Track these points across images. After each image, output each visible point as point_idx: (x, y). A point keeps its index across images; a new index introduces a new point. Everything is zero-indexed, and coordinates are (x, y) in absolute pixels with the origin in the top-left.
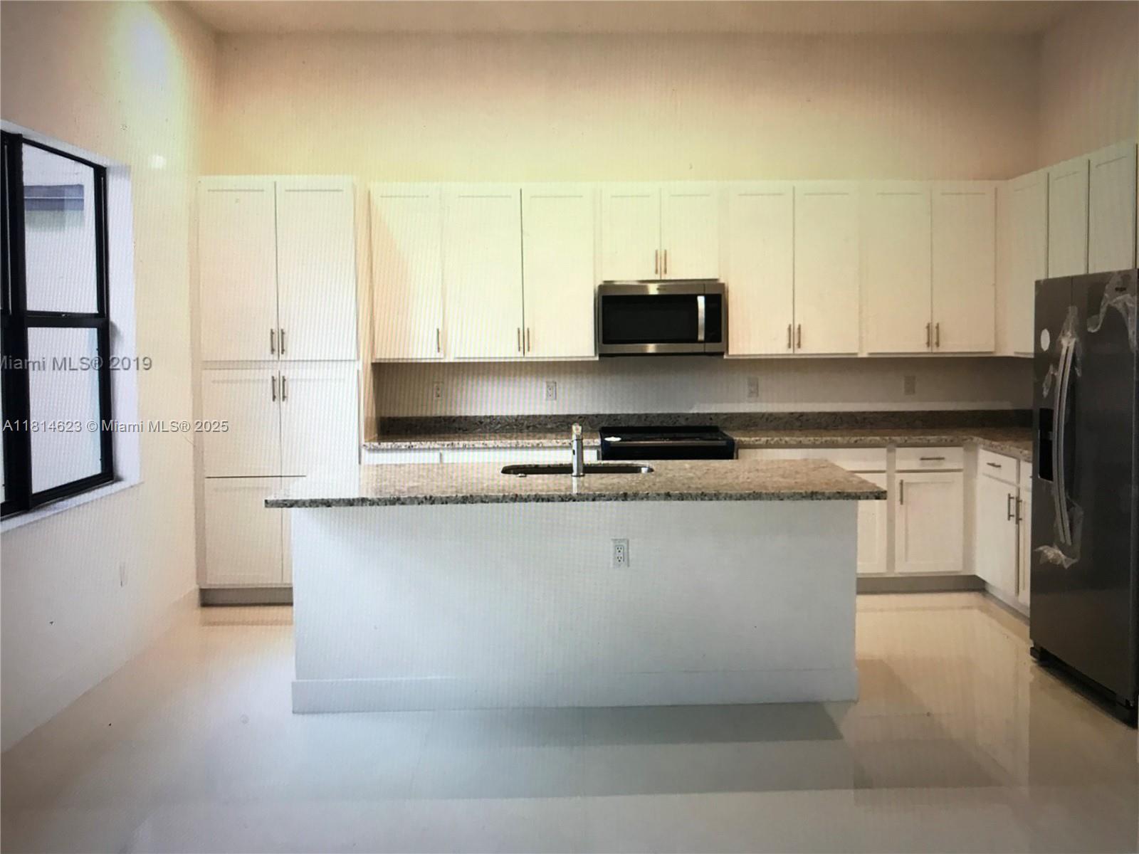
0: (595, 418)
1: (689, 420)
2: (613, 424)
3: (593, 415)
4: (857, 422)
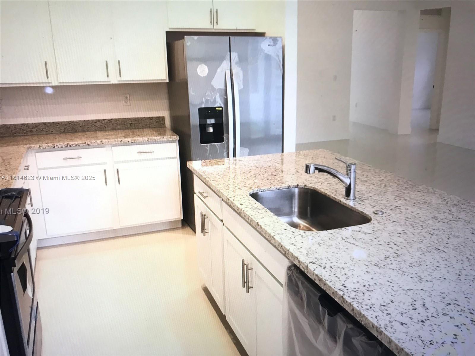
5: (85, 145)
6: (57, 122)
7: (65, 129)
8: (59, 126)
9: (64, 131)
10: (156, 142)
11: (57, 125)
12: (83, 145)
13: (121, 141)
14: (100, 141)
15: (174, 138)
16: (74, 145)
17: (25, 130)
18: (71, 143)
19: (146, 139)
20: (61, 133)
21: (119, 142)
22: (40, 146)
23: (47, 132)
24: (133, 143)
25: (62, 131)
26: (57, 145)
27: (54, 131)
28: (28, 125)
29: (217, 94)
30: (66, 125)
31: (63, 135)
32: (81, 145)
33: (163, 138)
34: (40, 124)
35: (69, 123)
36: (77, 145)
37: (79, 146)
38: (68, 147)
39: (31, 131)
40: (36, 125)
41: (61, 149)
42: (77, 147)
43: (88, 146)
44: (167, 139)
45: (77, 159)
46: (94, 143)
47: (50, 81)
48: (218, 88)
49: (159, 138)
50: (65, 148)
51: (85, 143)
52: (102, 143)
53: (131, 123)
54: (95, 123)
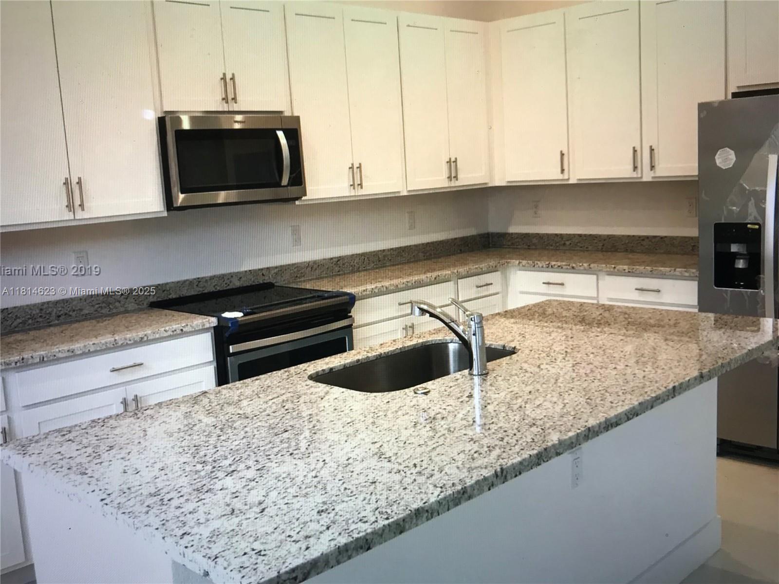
1: (243, 279)
2: (163, 296)
4: (379, 261)
5: (568, 267)
6: (594, 235)
7: (603, 246)
8: (595, 241)
9: (602, 249)
10: (663, 276)
11: (594, 240)
12: (566, 267)
13: (615, 268)
14: (588, 264)
15: (693, 273)
17: (558, 243)
18: (554, 262)
19: (649, 268)
20: (597, 250)
21: (612, 270)
23: (581, 247)
24: (631, 273)
25: (600, 248)
27: (590, 248)
28: (561, 236)
29: (751, 200)
30: (605, 240)
31: (600, 255)
32: (564, 267)
33: (675, 270)
34: (574, 235)
35: (610, 237)
36: (559, 267)
37: (562, 268)
38: (549, 268)
39: (564, 245)
40: (570, 237)
41: (542, 269)
42: (560, 269)
43: (573, 270)
44: (681, 272)
45: (560, 286)
46: (580, 266)
47: (566, 177)
48: (753, 189)
49: (668, 269)
50: (547, 269)
51: (569, 265)
52: (590, 268)
53: (694, 246)
54: (643, 240)
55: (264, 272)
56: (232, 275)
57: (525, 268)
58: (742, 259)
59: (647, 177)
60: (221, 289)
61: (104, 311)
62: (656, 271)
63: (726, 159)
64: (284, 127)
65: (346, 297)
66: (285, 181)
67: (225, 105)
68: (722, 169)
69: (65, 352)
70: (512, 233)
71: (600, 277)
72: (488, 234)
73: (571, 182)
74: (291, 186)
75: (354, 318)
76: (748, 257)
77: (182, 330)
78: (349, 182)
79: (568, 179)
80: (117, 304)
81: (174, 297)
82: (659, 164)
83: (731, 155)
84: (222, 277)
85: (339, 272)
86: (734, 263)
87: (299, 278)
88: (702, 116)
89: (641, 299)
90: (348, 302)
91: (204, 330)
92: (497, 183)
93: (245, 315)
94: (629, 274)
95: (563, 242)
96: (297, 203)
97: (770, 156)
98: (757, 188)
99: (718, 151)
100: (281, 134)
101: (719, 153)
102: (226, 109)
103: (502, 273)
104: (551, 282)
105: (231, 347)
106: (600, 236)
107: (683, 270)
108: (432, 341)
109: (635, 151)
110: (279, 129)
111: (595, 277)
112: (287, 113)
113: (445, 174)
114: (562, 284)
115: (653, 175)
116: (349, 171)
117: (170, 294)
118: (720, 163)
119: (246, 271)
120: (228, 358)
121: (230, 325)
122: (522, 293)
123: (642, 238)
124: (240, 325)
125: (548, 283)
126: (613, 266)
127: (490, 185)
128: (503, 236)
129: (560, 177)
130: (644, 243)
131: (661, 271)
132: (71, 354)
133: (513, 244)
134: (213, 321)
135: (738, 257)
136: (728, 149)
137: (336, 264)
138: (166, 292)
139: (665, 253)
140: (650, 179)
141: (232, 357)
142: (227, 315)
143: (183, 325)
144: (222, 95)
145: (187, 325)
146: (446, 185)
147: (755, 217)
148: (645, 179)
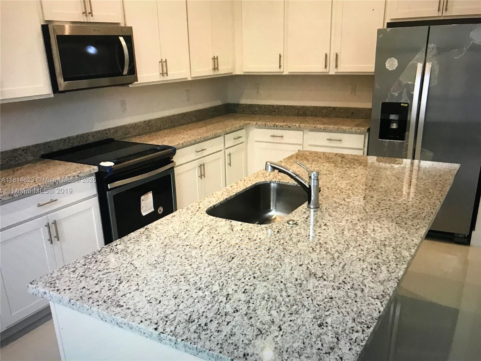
0: (34, 148)
1: (95, 137)
2: (48, 151)
3: (33, 146)
4: (172, 122)
5: (287, 127)
6: (293, 106)
7: (298, 112)
9: (297, 114)
10: (344, 132)
11: (293, 109)
12: (285, 126)
13: (315, 127)
14: (299, 124)
15: (362, 130)
16: (279, 126)
18: (277, 124)
19: (336, 127)
20: (295, 115)
22: (256, 124)
23: (285, 113)
24: (325, 130)
26: (267, 124)
29: (404, 90)
30: (299, 109)
31: (296, 118)
33: (352, 128)
34: (281, 106)
35: (303, 107)
36: (281, 126)
37: (283, 127)
38: (275, 127)
39: (275, 111)
40: (279, 107)
41: (270, 128)
42: (282, 128)
43: (289, 128)
44: (355, 130)
45: (281, 138)
46: (294, 126)
47: (282, 71)
48: (407, 83)
49: (347, 128)
50: (273, 128)
51: (287, 125)
52: (300, 127)
53: (353, 113)
54: (322, 109)
55: (107, 132)
56: (88, 134)
57: (260, 127)
58: (395, 123)
59: (332, 71)
60: (83, 144)
61: (12, 162)
62: (341, 129)
63: (392, 64)
64: (123, 35)
65: (171, 149)
66: (125, 72)
67: (85, 17)
68: (389, 70)
69: (7, 197)
70: (243, 104)
71: (305, 132)
72: (228, 104)
73: (284, 74)
74: (129, 75)
75: (175, 162)
76: (398, 122)
77: (78, 176)
78: (160, 72)
79: (283, 72)
80: (20, 157)
81: (55, 150)
82: (340, 65)
83: (395, 62)
84: (82, 136)
85: (150, 130)
86: (390, 125)
87: (127, 135)
88: (380, 37)
89: (329, 145)
90: (172, 153)
91: (91, 175)
92: (238, 73)
93: (115, 164)
94: (324, 130)
95: (274, 110)
96: (130, 86)
97: (419, 64)
98: (409, 83)
99: (387, 60)
100: (121, 39)
101: (388, 60)
102: (86, 21)
103: (246, 130)
104: (275, 135)
105: (109, 185)
106: (296, 106)
107: (357, 128)
108: (259, 182)
109: (326, 56)
110: (121, 36)
111: (302, 132)
112: (122, 25)
113: (211, 67)
114: (282, 137)
115: (336, 71)
116: (160, 64)
117: (53, 149)
118: (388, 67)
119: (96, 132)
120: (107, 192)
121: (108, 171)
122: (256, 141)
123: (322, 108)
124: (114, 171)
125: (273, 136)
126: (314, 126)
127: (234, 74)
128: (238, 105)
129: (278, 70)
130: (323, 111)
131: (343, 129)
132: (11, 197)
133: (243, 111)
134: (96, 169)
135: (392, 122)
136: (394, 58)
137: (148, 125)
138: (50, 148)
139: (335, 117)
140: (334, 74)
141: (109, 191)
142: (102, 164)
143: (79, 172)
144: (83, 10)
145: (81, 172)
146: (212, 74)
147: (406, 100)
148: (330, 73)
